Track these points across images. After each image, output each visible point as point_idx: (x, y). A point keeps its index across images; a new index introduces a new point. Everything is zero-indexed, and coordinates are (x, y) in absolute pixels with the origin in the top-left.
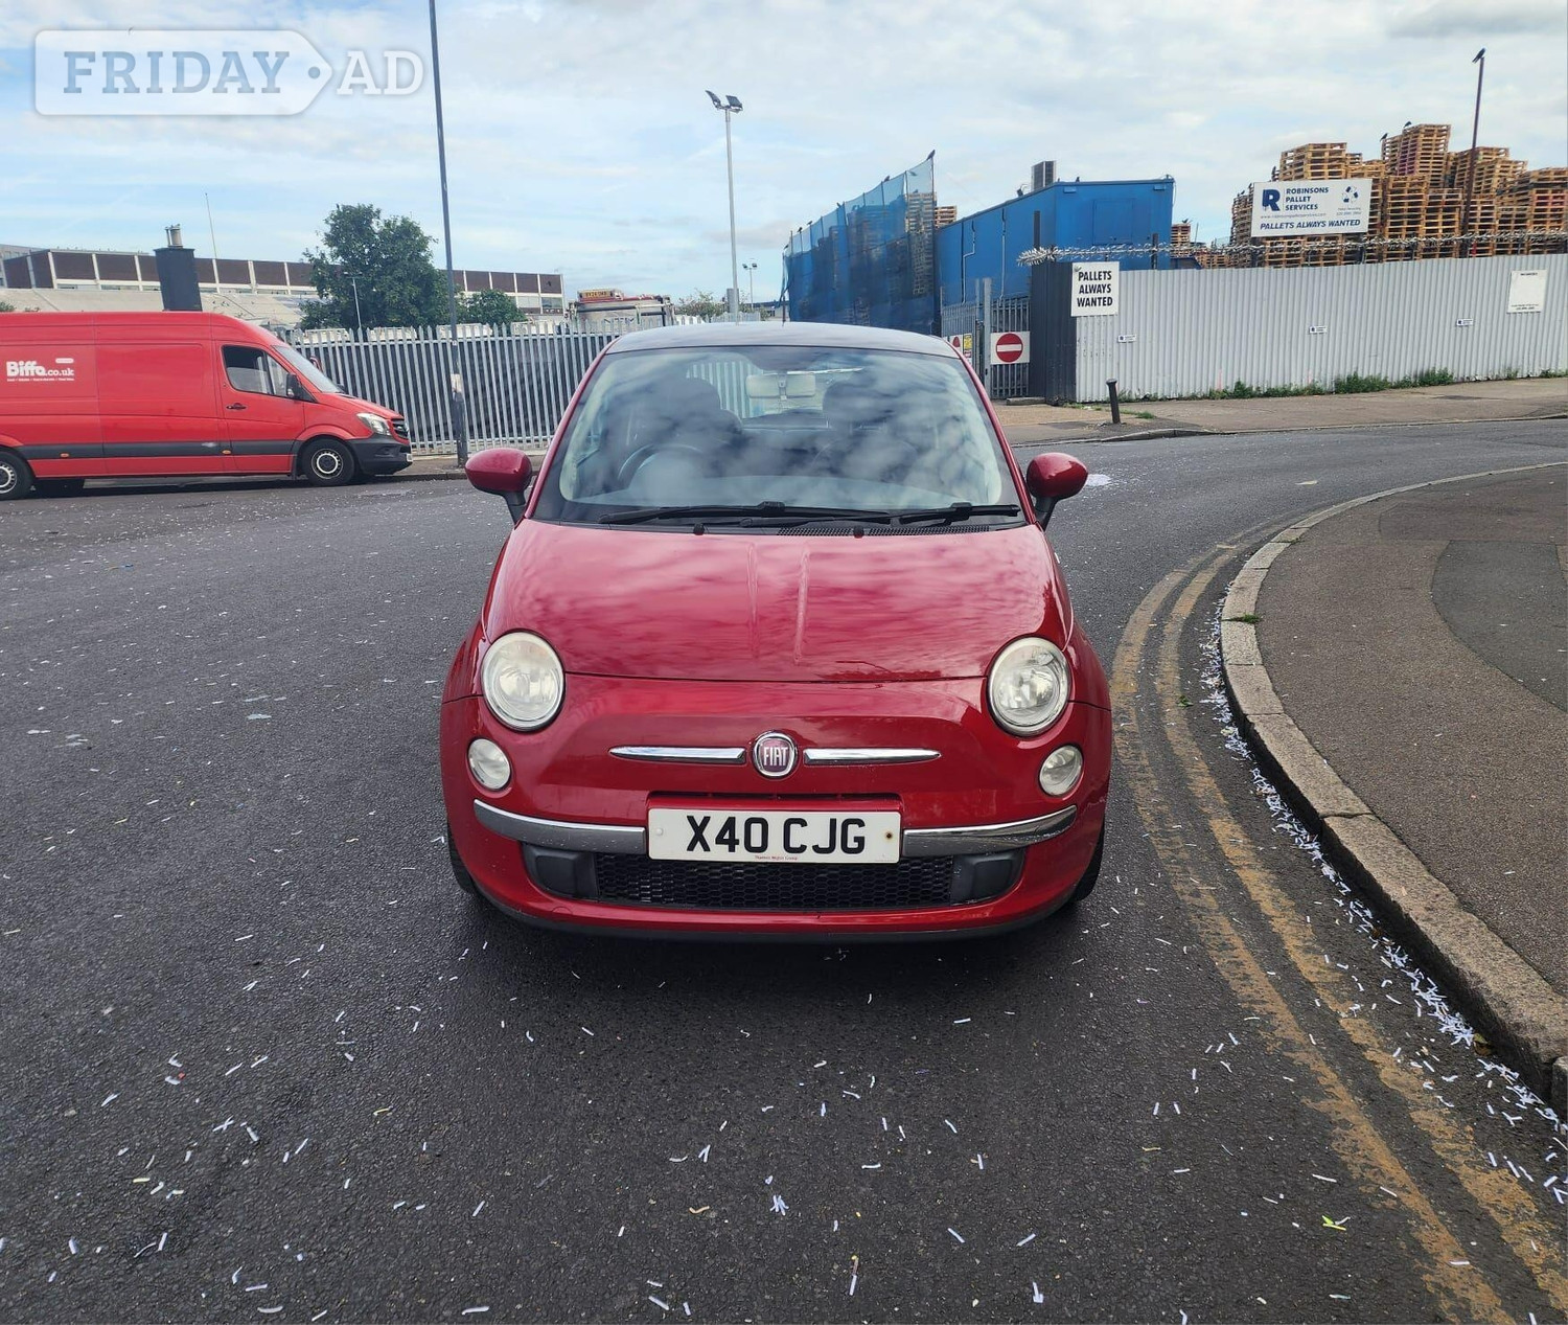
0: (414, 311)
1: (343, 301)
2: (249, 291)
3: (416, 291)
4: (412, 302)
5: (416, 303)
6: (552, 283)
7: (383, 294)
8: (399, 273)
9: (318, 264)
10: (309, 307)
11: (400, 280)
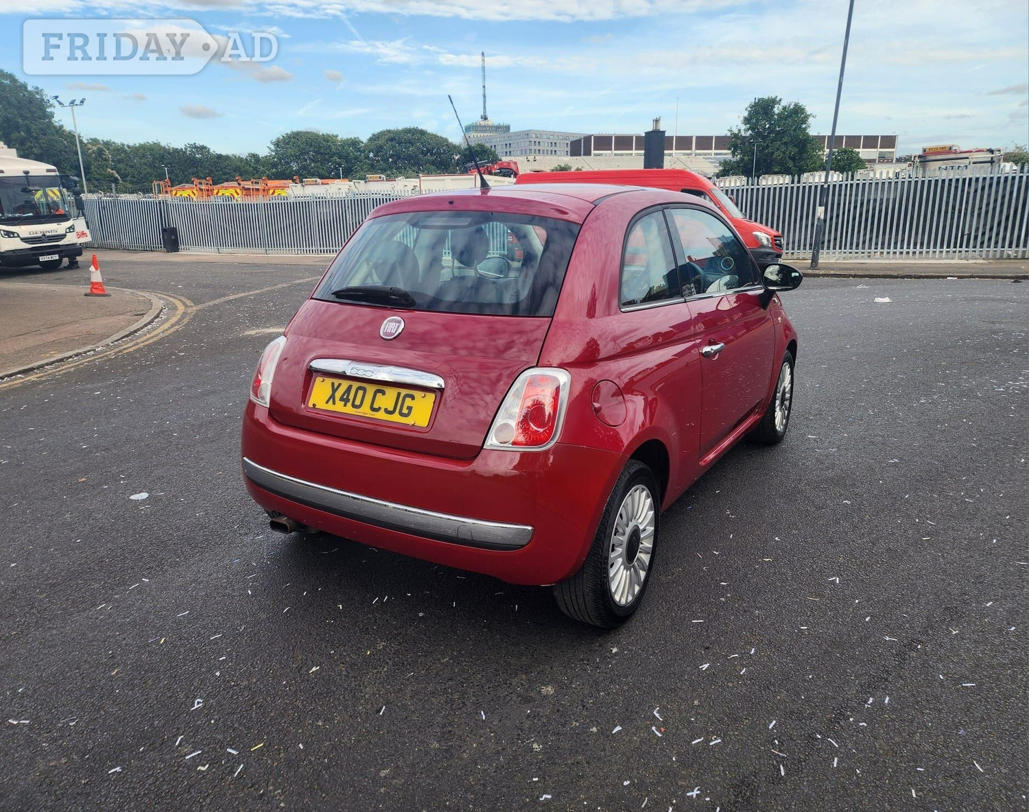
0: (790, 164)
1: (746, 158)
2: (691, 154)
3: (793, 150)
4: (790, 158)
5: (793, 159)
6: (889, 141)
7: (772, 153)
8: (786, 139)
9: (736, 136)
10: (725, 163)
11: (786, 144)
